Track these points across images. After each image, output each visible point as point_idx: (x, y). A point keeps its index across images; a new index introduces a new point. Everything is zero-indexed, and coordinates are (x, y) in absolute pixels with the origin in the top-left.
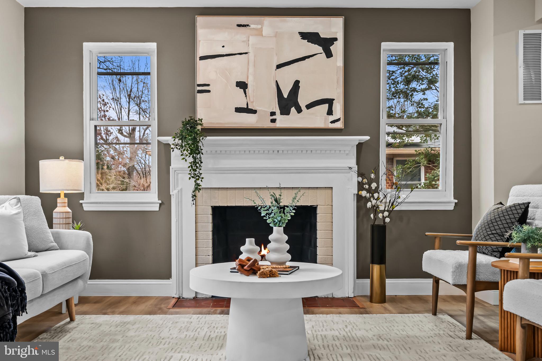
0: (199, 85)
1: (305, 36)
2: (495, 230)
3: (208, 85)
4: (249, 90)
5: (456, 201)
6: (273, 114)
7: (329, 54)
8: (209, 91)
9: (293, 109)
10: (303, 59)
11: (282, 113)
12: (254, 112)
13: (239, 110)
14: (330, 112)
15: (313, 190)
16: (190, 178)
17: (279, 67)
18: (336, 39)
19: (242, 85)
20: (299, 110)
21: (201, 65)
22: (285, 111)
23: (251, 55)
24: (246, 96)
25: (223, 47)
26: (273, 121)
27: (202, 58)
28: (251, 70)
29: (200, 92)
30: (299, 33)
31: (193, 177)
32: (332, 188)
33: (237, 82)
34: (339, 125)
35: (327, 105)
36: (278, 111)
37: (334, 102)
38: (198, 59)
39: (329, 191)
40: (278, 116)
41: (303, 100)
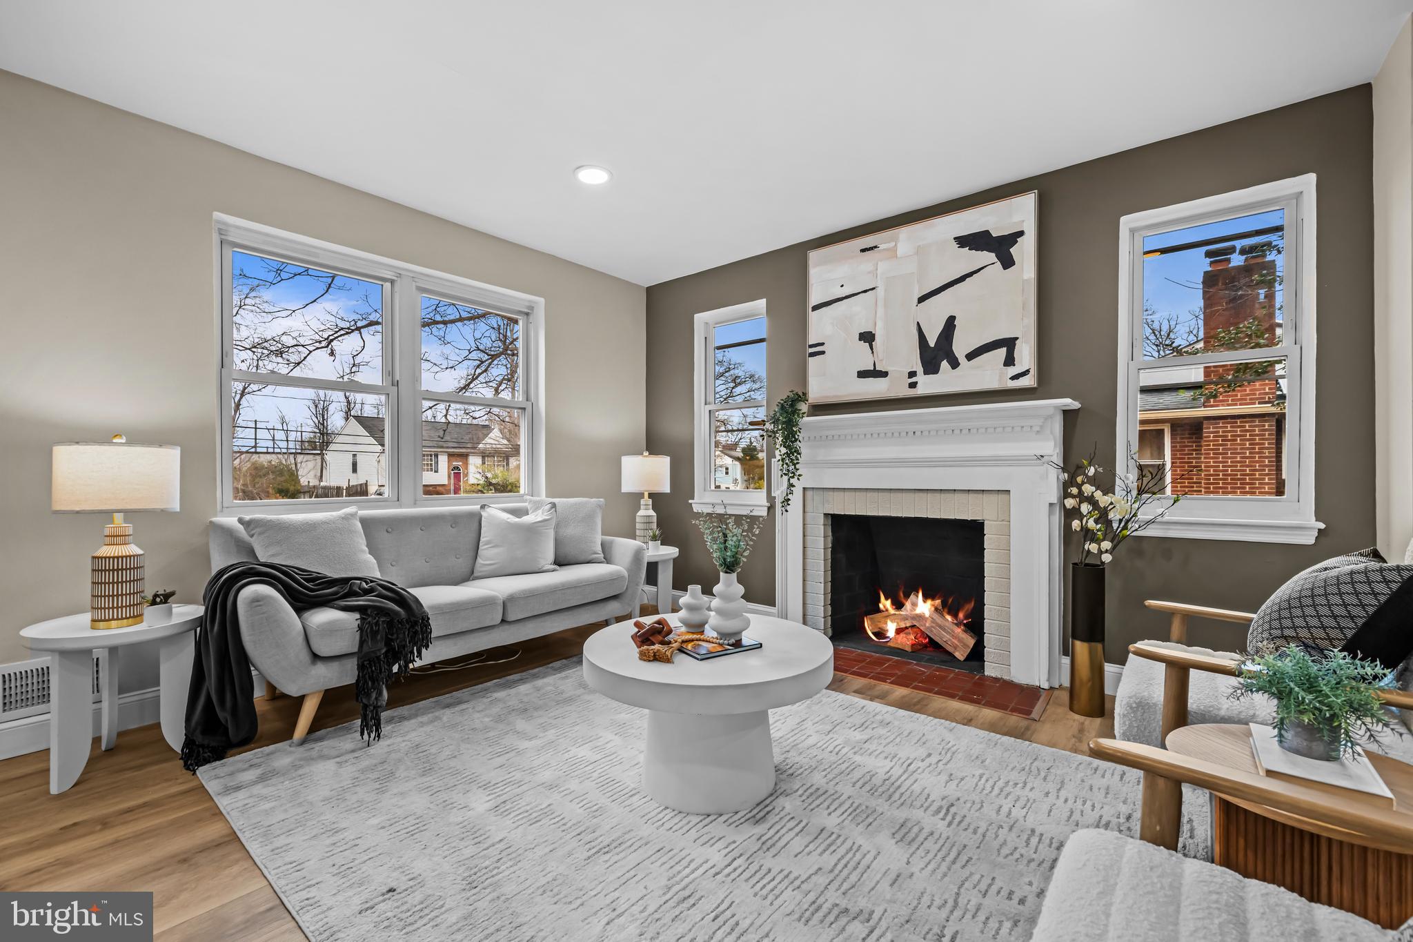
0: (811, 346)
1: (963, 241)
3: (822, 344)
4: (878, 343)
5: (1322, 526)
6: (912, 374)
7: (1007, 262)
8: (823, 353)
9: (945, 364)
10: (962, 279)
11: (926, 373)
12: (884, 374)
13: (862, 374)
14: (1010, 361)
15: (976, 495)
16: (782, 476)
17: (921, 300)
19: (867, 337)
20: (955, 364)
21: (813, 317)
22: (931, 367)
23: (880, 291)
24: (873, 352)
25: (842, 286)
26: (913, 385)
27: (815, 308)
28: (880, 311)
29: (812, 355)
30: (955, 239)
31: (785, 474)
32: (1010, 490)
33: (860, 334)
34: (1028, 382)
35: (1004, 350)
36: (919, 369)
37: (1017, 342)
38: (810, 310)
39: (1004, 496)
40: (921, 378)
41: (961, 347)
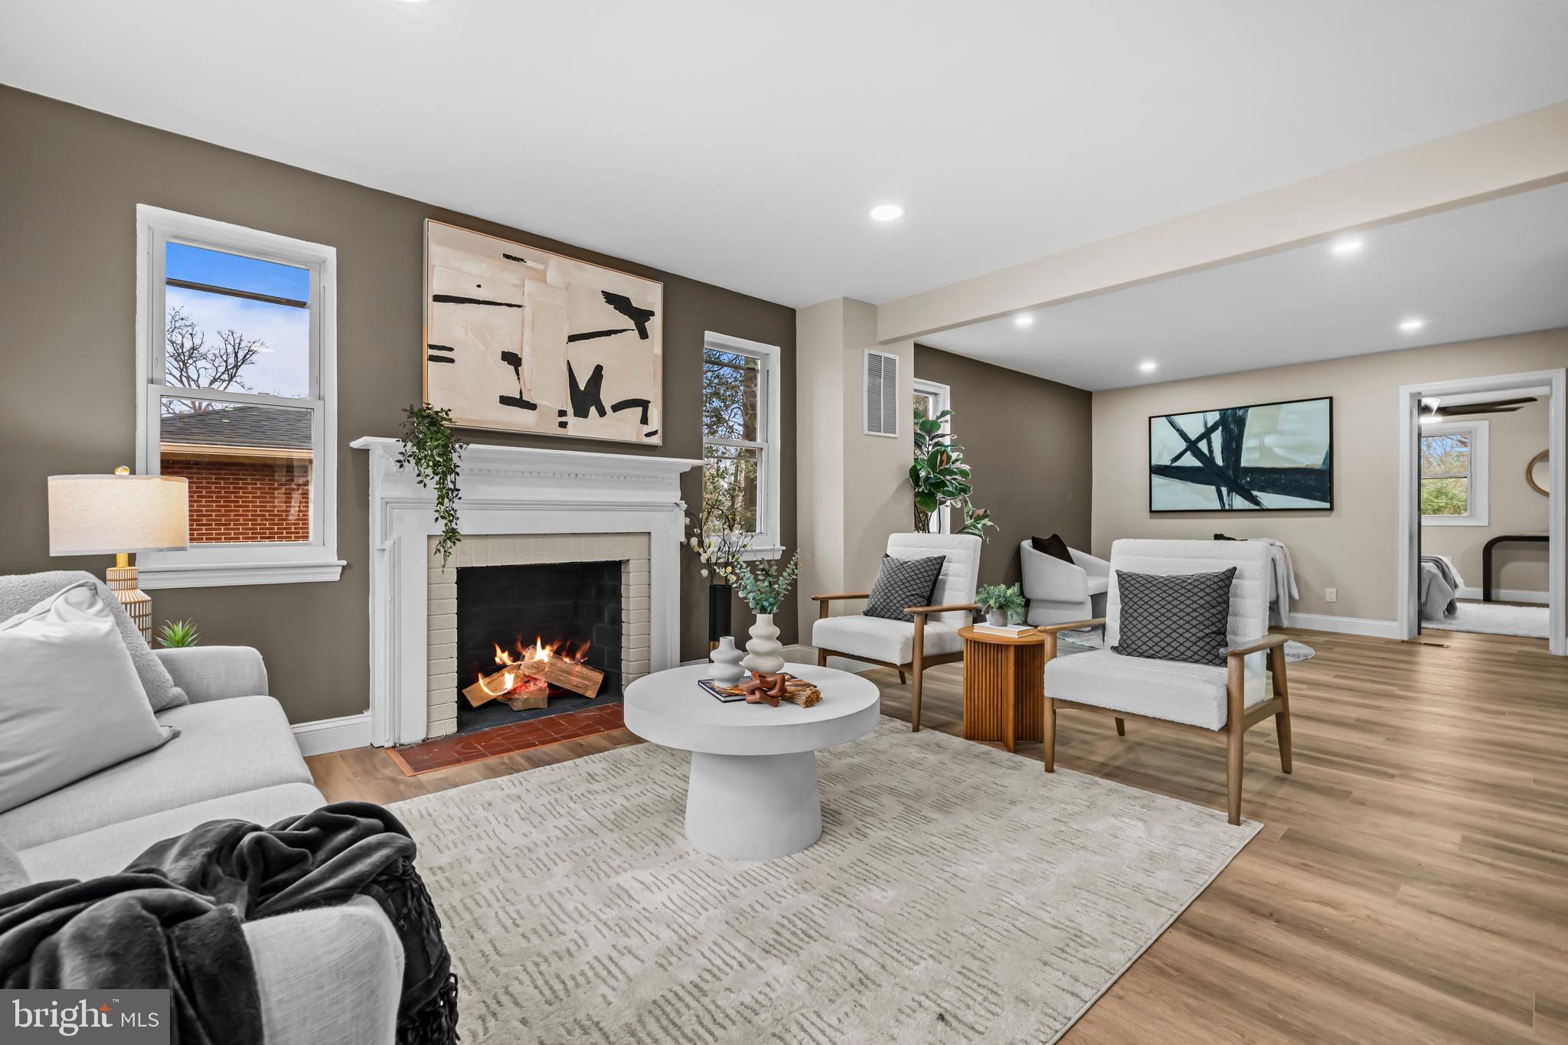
0: (432, 347)
1: (611, 298)
2: (914, 590)
3: (451, 349)
4: (524, 369)
5: (784, 548)
6: (562, 413)
7: (644, 334)
8: (451, 361)
9: (593, 410)
10: (608, 333)
11: (576, 414)
12: (533, 407)
13: (505, 400)
14: (644, 420)
15: (623, 537)
17: (572, 338)
18: (652, 313)
19: (512, 359)
20: (602, 413)
21: (435, 310)
22: (581, 412)
23: (528, 311)
24: (519, 379)
25: (479, 286)
26: (563, 425)
27: (438, 298)
28: (527, 336)
29: (433, 358)
30: (603, 292)
32: (649, 533)
33: (503, 353)
34: (656, 440)
35: (641, 409)
36: (570, 411)
37: (650, 405)
38: (431, 299)
39: (646, 538)
40: (570, 418)
41: (608, 398)
